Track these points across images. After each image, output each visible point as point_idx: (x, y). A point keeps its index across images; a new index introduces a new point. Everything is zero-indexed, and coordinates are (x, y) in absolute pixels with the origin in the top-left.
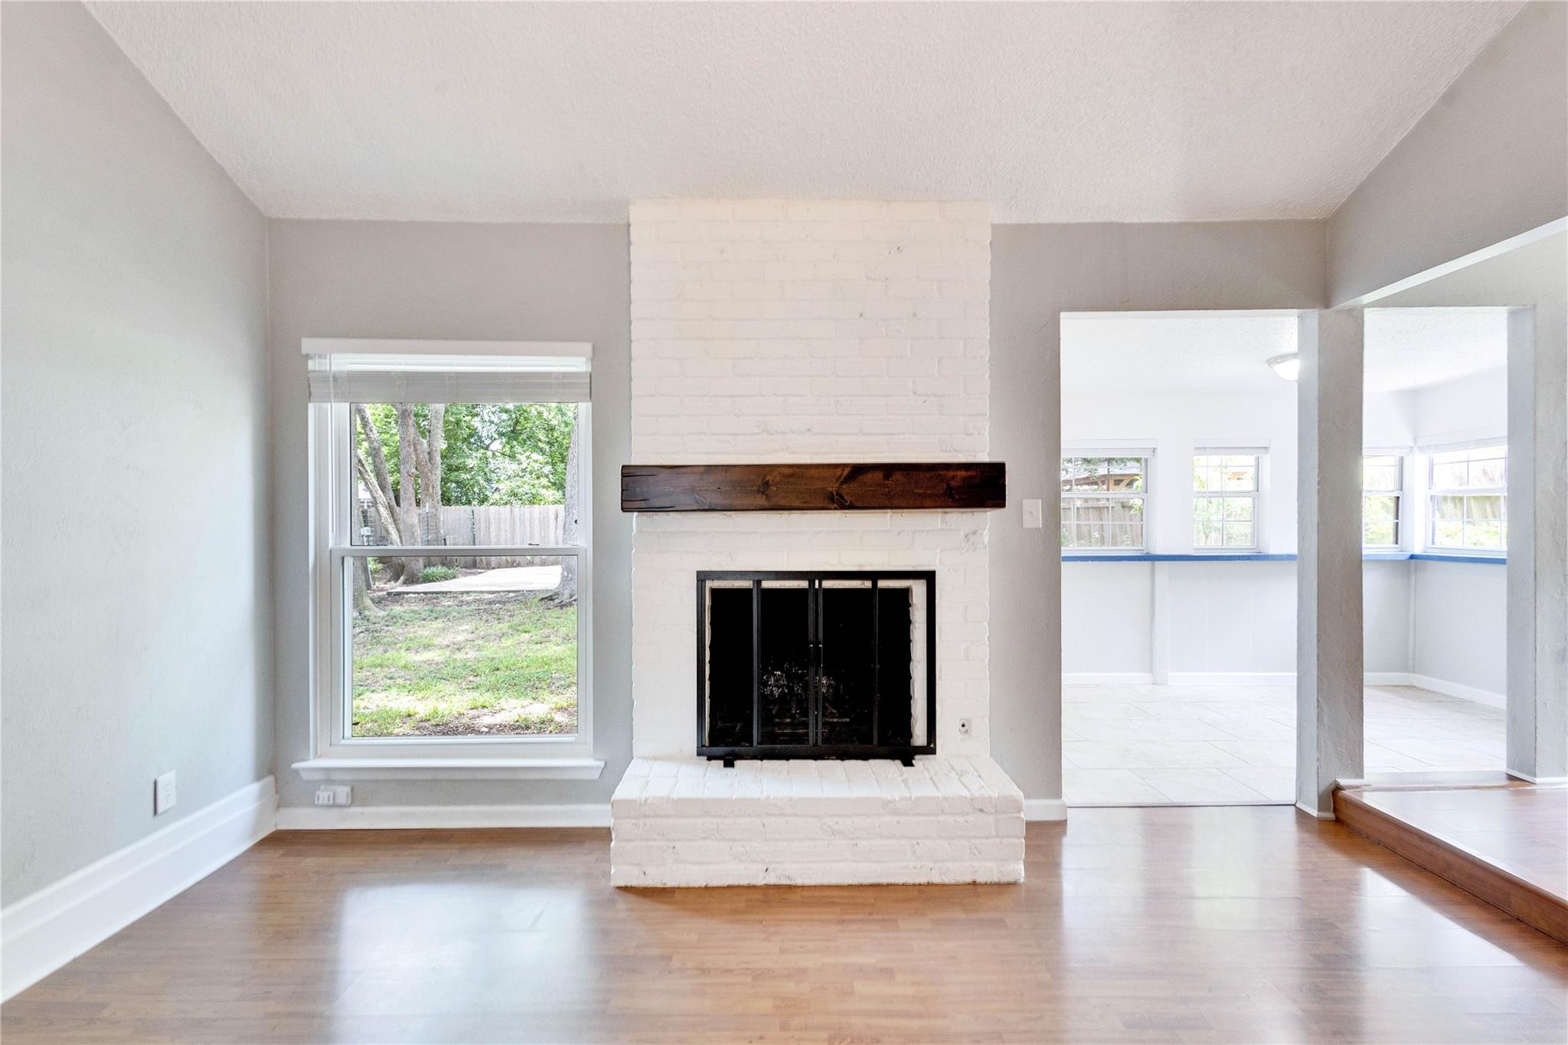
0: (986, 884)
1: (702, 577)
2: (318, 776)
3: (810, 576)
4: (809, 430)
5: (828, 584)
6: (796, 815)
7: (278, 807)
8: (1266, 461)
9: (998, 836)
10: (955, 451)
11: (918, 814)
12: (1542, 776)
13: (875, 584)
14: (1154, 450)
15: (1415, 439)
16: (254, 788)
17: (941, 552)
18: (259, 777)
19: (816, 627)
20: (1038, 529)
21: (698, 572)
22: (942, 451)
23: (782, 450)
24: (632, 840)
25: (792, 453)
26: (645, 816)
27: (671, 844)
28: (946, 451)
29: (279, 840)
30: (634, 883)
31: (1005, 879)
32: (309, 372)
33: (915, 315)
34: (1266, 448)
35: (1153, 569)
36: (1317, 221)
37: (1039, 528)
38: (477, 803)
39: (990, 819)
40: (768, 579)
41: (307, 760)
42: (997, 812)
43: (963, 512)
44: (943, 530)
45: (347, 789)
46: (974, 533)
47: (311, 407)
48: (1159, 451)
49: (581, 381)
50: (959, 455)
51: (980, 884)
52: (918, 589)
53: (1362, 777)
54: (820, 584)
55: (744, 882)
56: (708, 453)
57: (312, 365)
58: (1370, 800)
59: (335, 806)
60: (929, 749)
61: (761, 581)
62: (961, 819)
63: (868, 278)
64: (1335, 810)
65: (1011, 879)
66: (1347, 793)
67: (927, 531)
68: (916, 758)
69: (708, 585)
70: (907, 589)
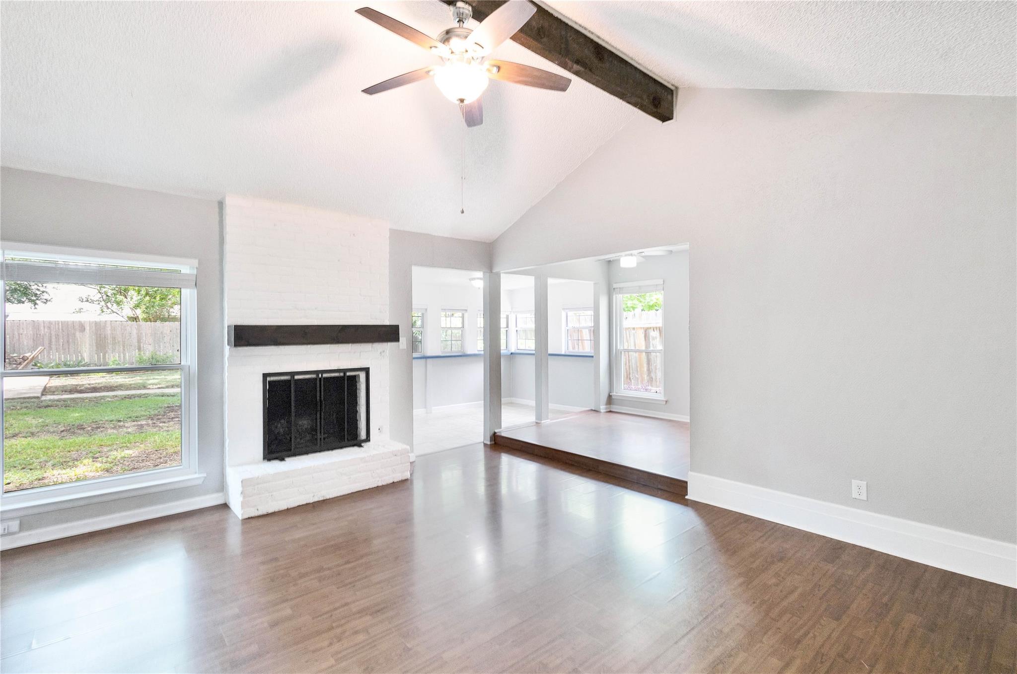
1: (265, 376)
3: (317, 372)
5: (325, 375)
8: (466, 315)
9: (401, 464)
10: (376, 319)
12: (544, 420)
13: (345, 374)
14: (426, 310)
15: (512, 308)
17: (371, 360)
19: (320, 395)
20: (405, 349)
21: (263, 374)
22: (371, 319)
23: (304, 317)
24: (251, 496)
25: (308, 318)
26: (258, 484)
28: (373, 319)
30: (253, 515)
31: (404, 478)
33: (360, 262)
34: (466, 310)
35: (426, 362)
36: (488, 243)
39: (399, 458)
42: (401, 455)
43: (379, 343)
44: (372, 351)
45: (18, 522)
46: (384, 352)
48: (428, 310)
49: (190, 278)
51: (396, 482)
52: (362, 376)
53: (501, 428)
54: (322, 375)
55: (304, 503)
58: (503, 434)
60: (368, 439)
61: (293, 376)
62: (389, 460)
63: (341, 245)
64: (494, 441)
65: (406, 478)
66: (498, 434)
67: (366, 352)
68: (363, 444)
69: (268, 379)
70: (359, 376)
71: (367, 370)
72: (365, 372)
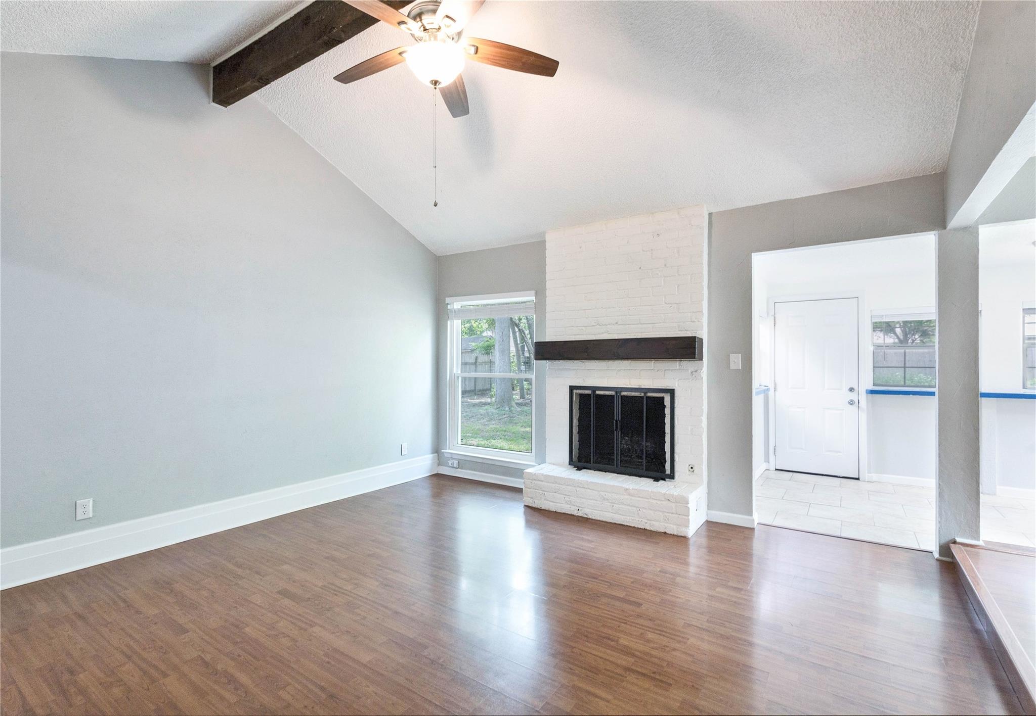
0: (671, 534)
1: (572, 388)
2: (449, 456)
3: (615, 389)
4: (617, 323)
5: (625, 394)
6: (589, 489)
7: (438, 465)
9: (676, 513)
10: (686, 330)
11: (639, 497)
16: (431, 455)
17: (678, 380)
18: (433, 453)
21: (570, 386)
22: (679, 331)
23: (605, 332)
24: (530, 488)
25: (609, 333)
26: (534, 480)
27: (544, 492)
28: (681, 331)
29: (438, 476)
30: (530, 505)
31: (680, 534)
32: (448, 309)
33: (665, 265)
37: (739, 369)
38: (495, 474)
39: (673, 505)
40: (599, 390)
41: (446, 449)
42: (676, 502)
43: (690, 361)
44: (680, 369)
45: (457, 462)
46: (696, 371)
47: (449, 322)
49: (532, 306)
50: (688, 332)
51: (668, 534)
52: (666, 398)
53: (978, 540)
54: (619, 393)
55: (569, 513)
56: (575, 335)
57: (449, 307)
59: (453, 467)
60: (671, 475)
61: (595, 391)
62: (659, 502)
63: (643, 250)
65: (683, 535)
67: (672, 370)
68: (666, 479)
69: (575, 391)
70: (663, 398)
71: (672, 392)
72: (669, 394)
